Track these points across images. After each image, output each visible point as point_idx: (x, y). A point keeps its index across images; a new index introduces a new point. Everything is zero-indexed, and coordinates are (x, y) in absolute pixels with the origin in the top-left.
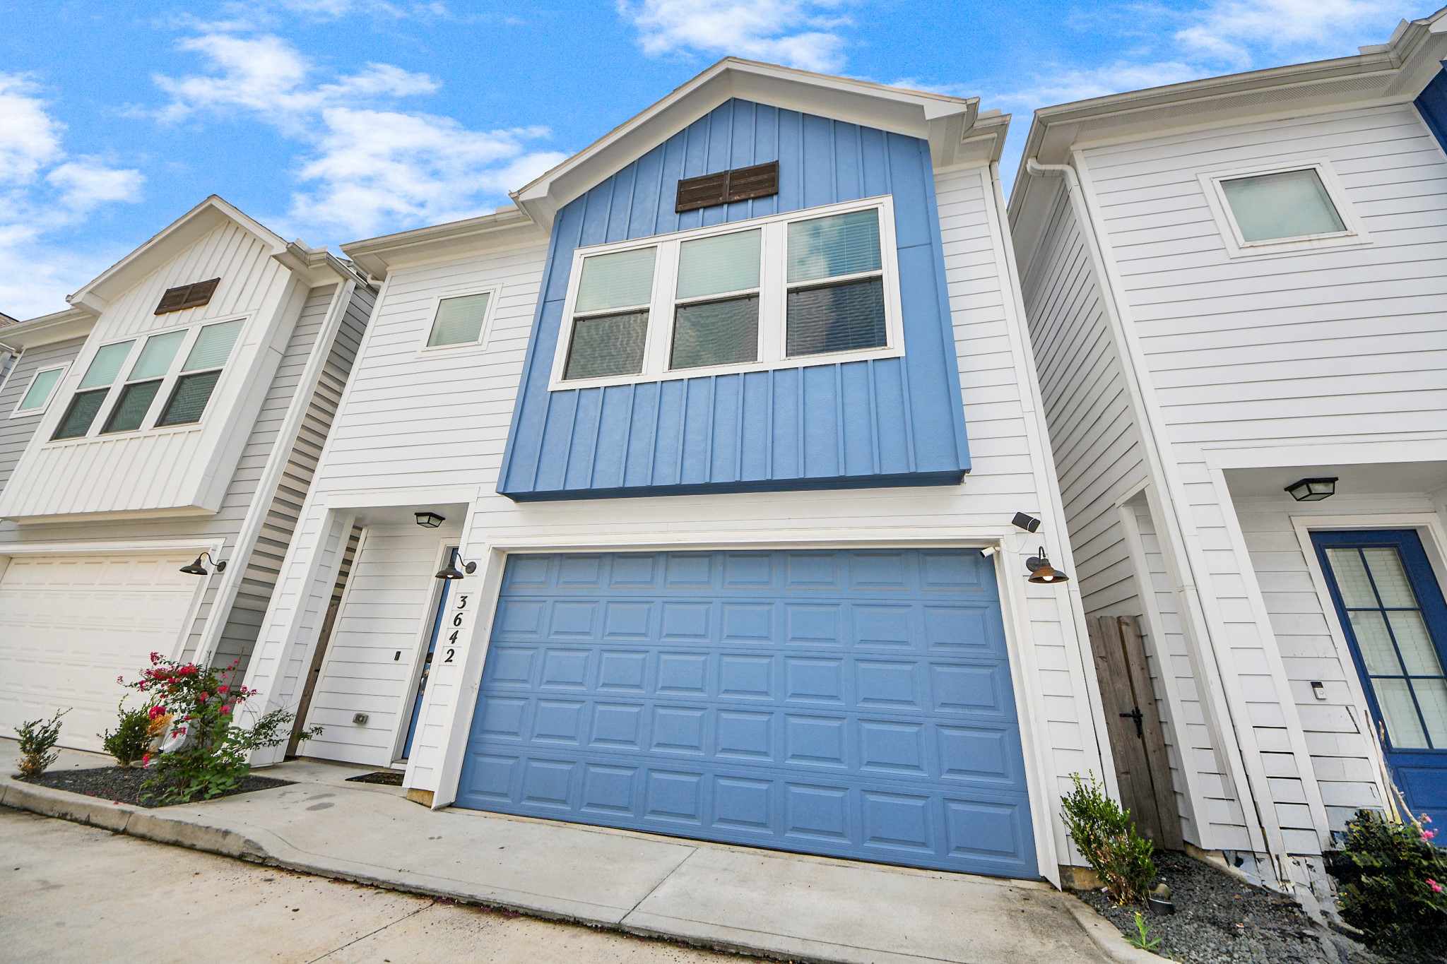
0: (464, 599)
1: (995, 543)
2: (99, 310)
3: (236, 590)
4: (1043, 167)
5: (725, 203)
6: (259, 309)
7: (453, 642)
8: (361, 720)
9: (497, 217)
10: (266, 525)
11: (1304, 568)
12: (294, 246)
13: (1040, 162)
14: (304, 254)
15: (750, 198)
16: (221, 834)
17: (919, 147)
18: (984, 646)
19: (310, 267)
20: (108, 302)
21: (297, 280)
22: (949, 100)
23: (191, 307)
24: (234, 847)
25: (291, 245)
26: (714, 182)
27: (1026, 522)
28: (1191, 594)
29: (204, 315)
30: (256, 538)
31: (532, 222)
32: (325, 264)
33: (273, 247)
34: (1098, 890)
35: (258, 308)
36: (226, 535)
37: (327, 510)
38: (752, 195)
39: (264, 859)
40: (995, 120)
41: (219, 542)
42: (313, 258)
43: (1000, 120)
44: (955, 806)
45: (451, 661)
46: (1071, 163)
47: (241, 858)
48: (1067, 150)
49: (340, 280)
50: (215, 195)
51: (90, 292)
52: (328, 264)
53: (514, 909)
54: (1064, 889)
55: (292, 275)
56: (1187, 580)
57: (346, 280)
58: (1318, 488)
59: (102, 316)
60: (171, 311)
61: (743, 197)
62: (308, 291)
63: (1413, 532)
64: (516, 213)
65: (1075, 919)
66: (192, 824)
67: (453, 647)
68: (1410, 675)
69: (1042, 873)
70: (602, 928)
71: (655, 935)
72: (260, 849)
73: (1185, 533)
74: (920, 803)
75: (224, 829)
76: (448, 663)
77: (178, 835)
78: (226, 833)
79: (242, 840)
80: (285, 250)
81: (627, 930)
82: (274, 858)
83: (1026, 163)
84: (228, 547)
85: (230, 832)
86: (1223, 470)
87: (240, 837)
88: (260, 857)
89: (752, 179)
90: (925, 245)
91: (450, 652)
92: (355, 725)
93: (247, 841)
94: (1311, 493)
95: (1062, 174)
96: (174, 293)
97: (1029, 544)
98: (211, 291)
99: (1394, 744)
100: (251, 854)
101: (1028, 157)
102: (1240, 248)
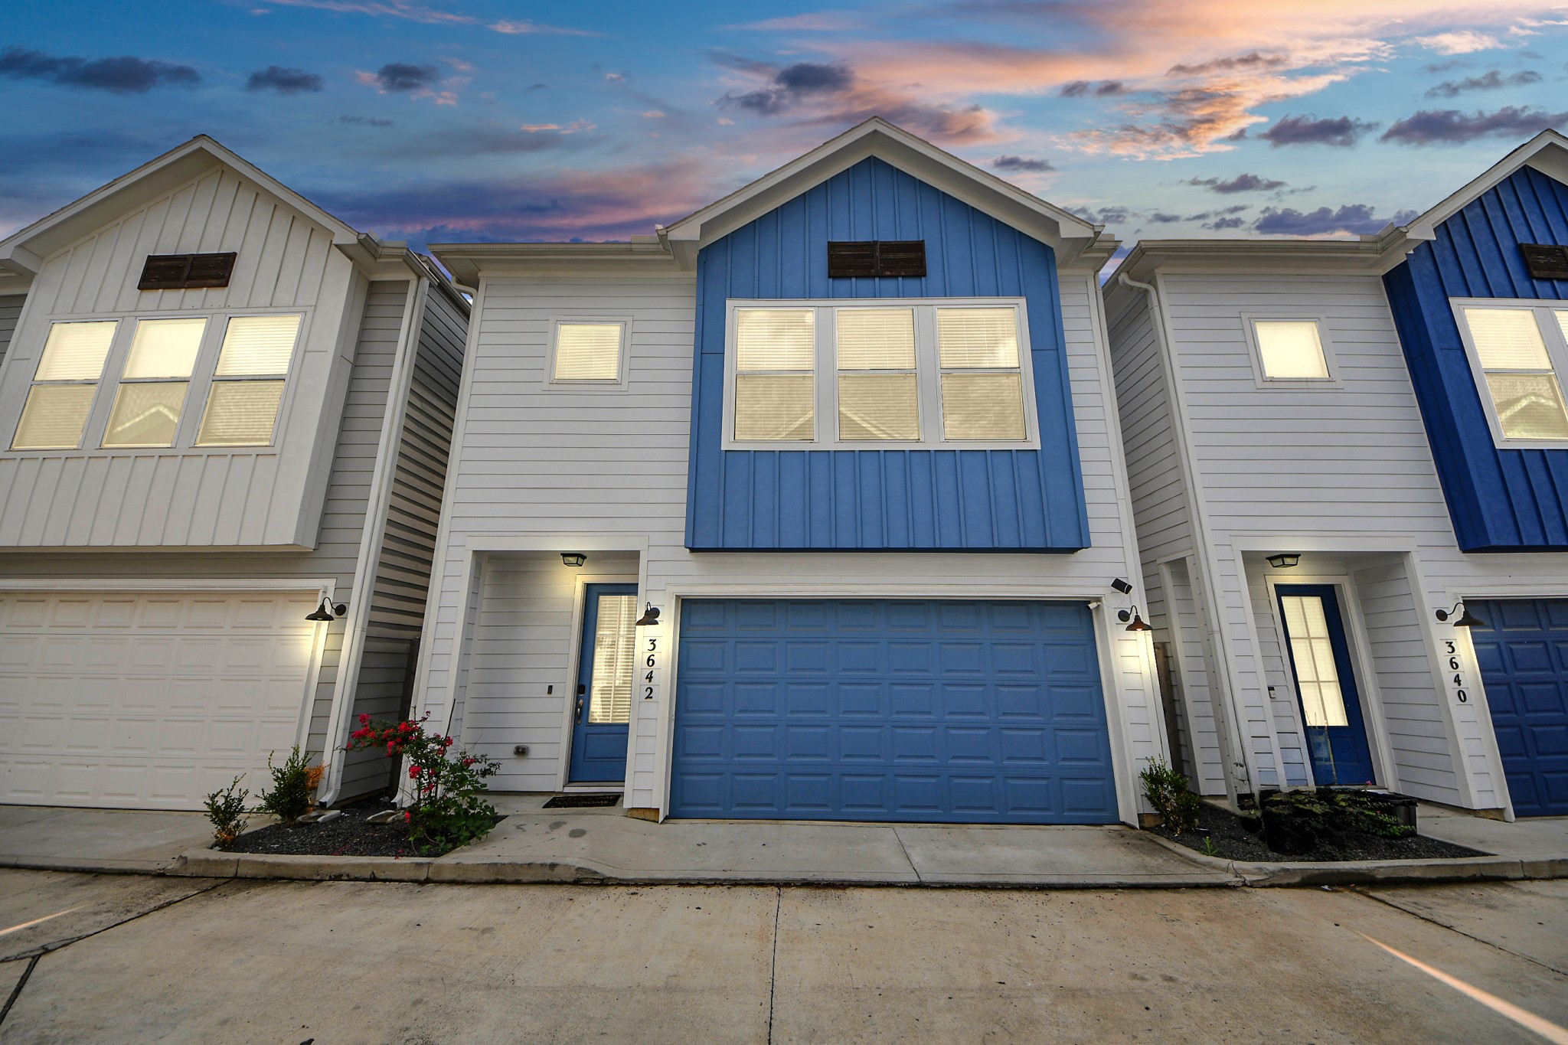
0: (653, 642)
1: (1098, 599)
2: (34, 271)
3: (365, 634)
4: (1132, 283)
5: (877, 276)
6: (315, 306)
7: (650, 681)
8: (521, 752)
9: (633, 246)
10: (382, 564)
11: (1270, 612)
12: (368, 239)
13: (1132, 279)
14: (375, 246)
15: (900, 276)
16: (548, 867)
17: (1045, 253)
18: (1085, 672)
19: (379, 260)
20: (43, 259)
21: (359, 272)
22: (1080, 222)
23: (202, 287)
24: (569, 876)
25: (364, 236)
26: (863, 251)
27: (1120, 586)
28: (1217, 636)
29: (226, 302)
30: (375, 579)
31: (671, 258)
32: (401, 260)
33: (334, 233)
34: (1159, 826)
35: (314, 304)
36: (336, 575)
37: (471, 552)
38: (903, 274)
39: (602, 880)
40: (1110, 244)
41: (331, 583)
42: (386, 251)
43: (1113, 244)
44: (1067, 782)
45: (651, 698)
46: (1153, 283)
47: (577, 883)
48: (1152, 271)
49: (412, 277)
50: (204, 135)
51: (20, 246)
52: (404, 261)
53: (840, 883)
54: (1142, 828)
55: (353, 266)
56: (1216, 627)
57: (419, 278)
58: (1288, 561)
59: (36, 278)
60: (165, 288)
61: (894, 273)
62: (367, 285)
63: (1332, 586)
64: (655, 246)
65: (1158, 844)
66: (510, 864)
67: (650, 685)
68: (1320, 680)
69: (1122, 820)
70: (909, 885)
71: (947, 885)
72: (595, 873)
73: (1217, 595)
74: (1044, 782)
75: (549, 862)
76: (649, 700)
77: (496, 874)
78: (553, 866)
79: (574, 869)
80: (355, 241)
81: (927, 884)
82: (612, 878)
83: (1119, 274)
84: (345, 588)
85: (557, 865)
86: (1242, 551)
87: (570, 867)
88: (598, 879)
89: (901, 255)
90: (1051, 350)
91: (649, 690)
92: (515, 756)
93: (579, 869)
94: (1284, 564)
95: (1146, 291)
96: (163, 264)
97: (1122, 601)
98: (229, 269)
99: (1308, 725)
100: (587, 878)
101: (1122, 271)
102: (1264, 381)
